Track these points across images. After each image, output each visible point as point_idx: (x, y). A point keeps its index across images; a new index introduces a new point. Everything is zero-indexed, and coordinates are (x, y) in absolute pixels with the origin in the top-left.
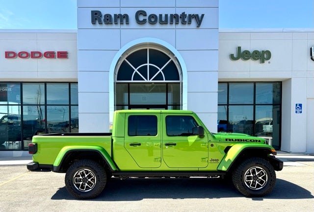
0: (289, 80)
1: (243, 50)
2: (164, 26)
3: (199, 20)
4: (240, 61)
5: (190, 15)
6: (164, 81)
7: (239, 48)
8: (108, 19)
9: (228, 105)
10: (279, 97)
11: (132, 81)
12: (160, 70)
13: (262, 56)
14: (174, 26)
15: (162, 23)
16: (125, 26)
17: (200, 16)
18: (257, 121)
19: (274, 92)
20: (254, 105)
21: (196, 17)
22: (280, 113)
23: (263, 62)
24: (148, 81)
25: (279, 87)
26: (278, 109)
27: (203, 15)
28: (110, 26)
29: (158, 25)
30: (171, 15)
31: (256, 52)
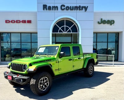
0: (122, 32)
1: (103, 20)
2: (72, 11)
3: (86, 8)
4: (102, 24)
5: (82, 7)
6: (71, 33)
7: (102, 19)
8: (50, 8)
9: (97, 42)
10: (118, 39)
11: (58, 33)
12: (70, 28)
13: (111, 22)
14: (76, 11)
15: (71, 9)
16: (56, 11)
17: (86, 7)
18: (109, 49)
19: (116, 36)
20: (108, 42)
21: (85, 7)
22: (118, 45)
23: (111, 25)
24: (65, 33)
25: (118, 35)
26: (117, 44)
27: (87, 7)
28: (50, 11)
29: (69, 11)
30: (75, 7)
31: (108, 21)
